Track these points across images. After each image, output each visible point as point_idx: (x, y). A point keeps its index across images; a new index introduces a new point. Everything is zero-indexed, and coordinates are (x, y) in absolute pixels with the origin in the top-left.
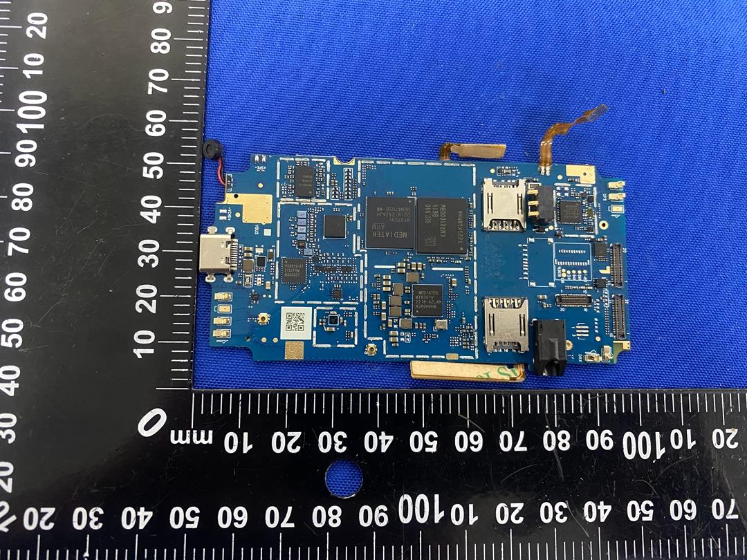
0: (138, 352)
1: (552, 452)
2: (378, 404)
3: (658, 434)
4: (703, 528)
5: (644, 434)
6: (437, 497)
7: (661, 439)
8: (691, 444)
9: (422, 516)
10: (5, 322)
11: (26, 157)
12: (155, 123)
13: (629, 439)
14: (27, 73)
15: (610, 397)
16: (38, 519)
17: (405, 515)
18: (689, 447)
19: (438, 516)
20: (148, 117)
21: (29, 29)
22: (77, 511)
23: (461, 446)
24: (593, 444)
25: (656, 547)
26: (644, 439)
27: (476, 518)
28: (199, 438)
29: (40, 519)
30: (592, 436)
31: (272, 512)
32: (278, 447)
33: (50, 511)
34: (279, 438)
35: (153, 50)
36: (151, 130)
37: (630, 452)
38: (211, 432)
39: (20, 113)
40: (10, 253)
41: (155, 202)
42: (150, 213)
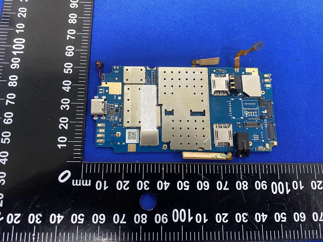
0: (59, 146)
1: (240, 190)
2: (163, 169)
3: (287, 183)
4: (309, 225)
5: (280, 183)
6: (189, 210)
7: (288, 185)
8: (301, 188)
9: (183, 219)
10: (3, 133)
11: (15, 65)
12: (70, 51)
13: (274, 185)
14: (17, 31)
15: (265, 166)
16: (13, 219)
17: (175, 218)
18: (301, 189)
19: (190, 219)
20: (67, 48)
21: (19, 14)
22: (30, 215)
23: (200, 187)
24: (258, 187)
25: (288, 233)
26: (281, 185)
27: (207, 220)
28: (85, 183)
29: (14, 218)
30: (258, 183)
31: (116, 217)
32: (119, 187)
33: (19, 215)
34: (120, 183)
35: (70, 22)
36: (68, 54)
37: (275, 191)
38: (90, 181)
39: (14, 47)
40: (7, 104)
41: (69, 83)
42: (66, 88)
